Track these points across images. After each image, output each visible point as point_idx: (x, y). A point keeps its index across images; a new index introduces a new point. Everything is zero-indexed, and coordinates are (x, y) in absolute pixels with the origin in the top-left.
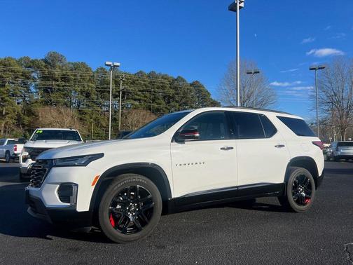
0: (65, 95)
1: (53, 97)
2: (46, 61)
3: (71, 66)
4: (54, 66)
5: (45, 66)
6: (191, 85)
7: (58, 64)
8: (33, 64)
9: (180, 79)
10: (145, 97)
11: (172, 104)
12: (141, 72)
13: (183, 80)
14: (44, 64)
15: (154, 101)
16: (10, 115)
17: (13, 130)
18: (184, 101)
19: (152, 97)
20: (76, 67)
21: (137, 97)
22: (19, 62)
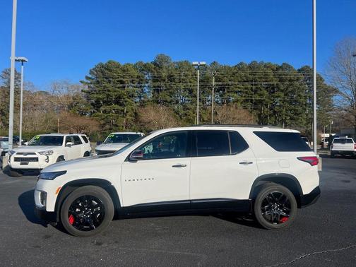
0: (171, 93)
1: (162, 96)
2: (155, 64)
3: (176, 65)
4: (161, 68)
5: (154, 69)
6: (299, 71)
7: (165, 65)
8: (144, 68)
9: (285, 67)
10: (246, 89)
11: (277, 94)
12: (241, 64)
13: (289, 67)
14: (154, 66)
15: (255, 92)
16: (129, 113)
17: (132, 126)
18: (290, 89)
19: (254, 87)
20: (180, 66)
21: (237, 89)
22: (135, 67)
